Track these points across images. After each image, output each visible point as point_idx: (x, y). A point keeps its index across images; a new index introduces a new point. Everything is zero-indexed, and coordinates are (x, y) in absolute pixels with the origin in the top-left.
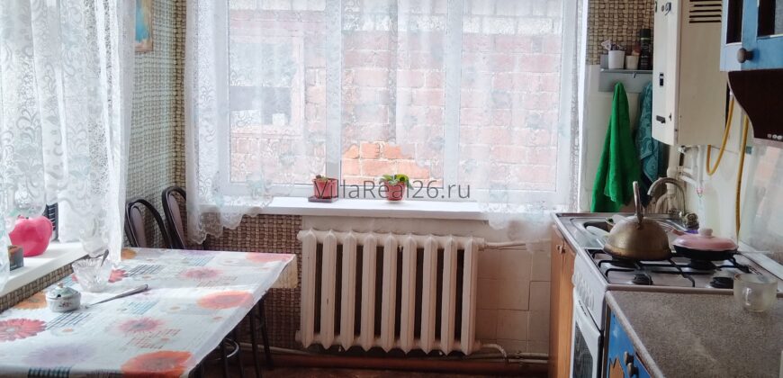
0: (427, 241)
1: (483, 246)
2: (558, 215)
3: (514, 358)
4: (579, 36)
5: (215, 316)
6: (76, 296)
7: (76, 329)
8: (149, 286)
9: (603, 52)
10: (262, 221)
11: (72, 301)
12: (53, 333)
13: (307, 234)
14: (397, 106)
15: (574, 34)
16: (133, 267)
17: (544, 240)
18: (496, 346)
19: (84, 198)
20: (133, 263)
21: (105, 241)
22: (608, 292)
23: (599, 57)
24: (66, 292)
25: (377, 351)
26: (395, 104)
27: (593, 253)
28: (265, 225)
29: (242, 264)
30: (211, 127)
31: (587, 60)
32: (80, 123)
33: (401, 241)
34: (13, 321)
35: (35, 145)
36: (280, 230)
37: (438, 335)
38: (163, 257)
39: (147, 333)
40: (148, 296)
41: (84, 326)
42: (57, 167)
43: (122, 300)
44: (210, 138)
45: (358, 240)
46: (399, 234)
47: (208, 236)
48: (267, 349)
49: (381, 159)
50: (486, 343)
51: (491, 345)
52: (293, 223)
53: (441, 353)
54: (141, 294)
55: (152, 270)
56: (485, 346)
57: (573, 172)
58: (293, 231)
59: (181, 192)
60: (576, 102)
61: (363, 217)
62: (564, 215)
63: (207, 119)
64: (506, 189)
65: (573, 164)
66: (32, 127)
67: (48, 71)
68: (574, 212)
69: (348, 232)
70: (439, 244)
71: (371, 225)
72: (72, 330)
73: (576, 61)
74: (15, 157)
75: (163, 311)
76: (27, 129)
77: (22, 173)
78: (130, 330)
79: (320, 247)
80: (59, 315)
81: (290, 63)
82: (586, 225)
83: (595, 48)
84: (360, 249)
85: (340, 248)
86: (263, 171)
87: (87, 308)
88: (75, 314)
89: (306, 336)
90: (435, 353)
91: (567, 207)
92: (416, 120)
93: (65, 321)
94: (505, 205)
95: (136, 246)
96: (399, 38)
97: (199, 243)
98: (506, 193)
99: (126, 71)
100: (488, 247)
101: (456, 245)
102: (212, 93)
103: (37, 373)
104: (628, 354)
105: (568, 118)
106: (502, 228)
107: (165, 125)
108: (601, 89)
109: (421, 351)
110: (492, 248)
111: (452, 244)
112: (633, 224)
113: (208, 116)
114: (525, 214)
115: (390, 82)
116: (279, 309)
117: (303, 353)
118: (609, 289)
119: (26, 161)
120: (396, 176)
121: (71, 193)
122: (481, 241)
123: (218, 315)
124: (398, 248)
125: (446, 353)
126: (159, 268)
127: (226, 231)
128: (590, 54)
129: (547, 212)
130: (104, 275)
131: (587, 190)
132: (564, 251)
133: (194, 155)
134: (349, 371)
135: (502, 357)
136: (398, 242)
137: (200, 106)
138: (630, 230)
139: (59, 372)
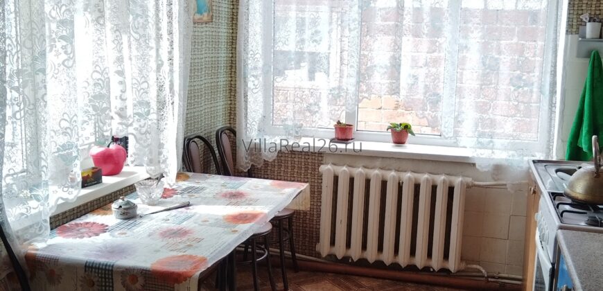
0: (423, 177)
1: (470, 185)
2: (534, 162)
3: (494, 277)
4: (559, 9)
5: (233, 230)
6: (134, 207)
7: (129, 233)
8: (191, 203)
9: (582, 24)
10: (293, 156)
11: (130, 211)
12: (110, 235)
13: (327, 168)
14: (402, 67)
15: (555, 8)
16: (184, 187)
17: (524, 182)
18: (478, 267)
19: (145, 133)
20: (184, 184)
21: (163, 166)
22: (560, 230)
23: (578, 28)
24: (126, 204)
25: (379, 264)
26: (400, 66)
27: (554, 196)
28: (295, 160)
29: (266, 189)
30: (256, 82)
31: (567, 31)
32: (143, 76)
33: (401, 177)
34: (87, 223)
35: (104, 91)
36: (306, 164)
37: (430, 255)
38: (209, 181)
39: (179, 240)
40: (188, 211)
41: (135, 231)
42: (122, 109)
43: (168, 213)
44: (255, 91)
45: (366, 175)
46: (401, 171)
47: (252, 166)
48: (293, 255)
49: (400, 110)
50: (470, 264)
51: (475, 266)
52: (316, 159)
53: (432, 270)
54: (183, 209)
55: (196, 190)
56: (469, 266)
57: (550, 126)
58: (316, 165)
59: (232, 131)
60: (555, 66)
61: (371, 157)
62: (540, 161)
63: (253, 76)
64: (492, 138)
65: (551, 119)
66: (103, 78)
67: (117, 36)
68: (550, 159)
69: (359, 167)
70: (433, 181)
71: (378, 163)
72: (125, 233)
73: (556, 32)
74: (90, 101)
75: (195, 223)
76: (98, 80)
77: (94, 113)
78: (167, 236)
79: (336, 179)
80: (119, 221)
81: (317, 32)
82: (557, 171)
83: (575, 21)
84: (368, 182)
85: (352, 180)
86: (294, 117)
87: (141, 217)
88: (131, 222)
89: (324, 247)
90: (427, 269)
91: (544, 155)
92: (417, 79)
93: (122, 226)
94: (490, 151)
95: (191, 171)
96: (405, 12)
97: (245, 171)
98: (491, 142)
99: (184, 37)
100: (475, 186)
101: (448, 183)
102: (258, 56)
103: (91, 265)
104: (567, 288)
105: (548, 79)
106: (486, 170)
107: (222, 79)
108: (579, 56)
109: (415, 266)
110: (479, 186)
111: (444, 181)
112: (591, 173)
113: (255, 74)
114: (507, 160)
115: (397, 48)
116: (305, 225)
117: (323, 261)
118: (561, 228)
119: (97, 104)
120: (401, 124)
121: (136, 129)
122: (469, 180)
123: (236, 229)
124: (399, 183)
125: (436, 270)
126: (203, 189)
127: (266, 163)
128: (570, 25)
129: (526, 159)
130: (157, 193)
131: (563, 141)
132: (534, 192)
133: (243, 103)
134: (357, 277)
135: (483, 277)
136: (399, 178)
137: (249, 66)
138: (587, 178)
139: (106, 265)
